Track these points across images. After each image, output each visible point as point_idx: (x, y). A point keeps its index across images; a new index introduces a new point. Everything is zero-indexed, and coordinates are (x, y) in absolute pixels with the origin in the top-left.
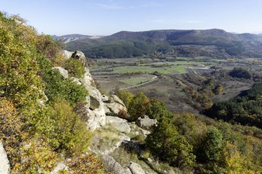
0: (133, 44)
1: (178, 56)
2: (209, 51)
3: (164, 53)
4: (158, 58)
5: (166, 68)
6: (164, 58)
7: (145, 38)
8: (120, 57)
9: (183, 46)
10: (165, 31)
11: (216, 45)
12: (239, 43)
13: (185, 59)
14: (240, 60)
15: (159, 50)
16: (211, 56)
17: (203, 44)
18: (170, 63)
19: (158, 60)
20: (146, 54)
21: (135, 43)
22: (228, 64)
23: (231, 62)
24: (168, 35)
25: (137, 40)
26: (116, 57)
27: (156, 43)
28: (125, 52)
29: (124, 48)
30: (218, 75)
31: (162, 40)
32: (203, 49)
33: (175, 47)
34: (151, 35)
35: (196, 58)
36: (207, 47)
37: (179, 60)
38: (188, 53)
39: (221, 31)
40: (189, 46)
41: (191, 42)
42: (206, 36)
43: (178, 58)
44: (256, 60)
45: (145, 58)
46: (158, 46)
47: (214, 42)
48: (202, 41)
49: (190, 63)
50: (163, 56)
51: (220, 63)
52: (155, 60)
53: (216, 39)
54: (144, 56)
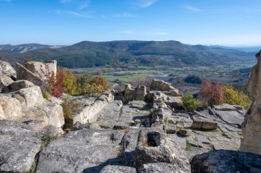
0: (96, 54)
1: (140, 65)
2: (167, 60)
3: (127, 63)
4: (120, 67)
5: (128, 76)
6: (126, 68)
7: (108, 48)
8: (82, 67)
9: (144, 56)
10: (127, 42)
11: (173, 55)
12: (193, 54)
13: (146, 67)
14: (194, 69)
15: (122, 60)
16: (169, 65)
17: (162, 54)
18: (131, 72)
19: (121, 69)
20: (108, 64)
21: (97, 53)
22: (184, 72)
23: (187, 70)
24: (129, 46)
25: (99, 50)
26: (77, 67)
27: (119, 54)
28: (87, 62)
29: (86, 58)
30: (175, 81)
31: (124, 50)
32: (162, 58)
33: (137, 57)
34: (113, 45)
35: (156, 67)
36: (165, 57)
37: (140, 69)
38: (149, 62)
39: (178, 43)
40: (149, 56)
41: (151, 52)
42: (165, 47)
43: (140, 67)
44: (207, 68)
45: (107, 67)
46: (120, 56)
47: (171, 52)
48: (161, 51)
49: (151, 71)
50: (125, 65)
51: (177, 71)
52: (118, 69)
53: (172, 49)
54: (107, 65)
